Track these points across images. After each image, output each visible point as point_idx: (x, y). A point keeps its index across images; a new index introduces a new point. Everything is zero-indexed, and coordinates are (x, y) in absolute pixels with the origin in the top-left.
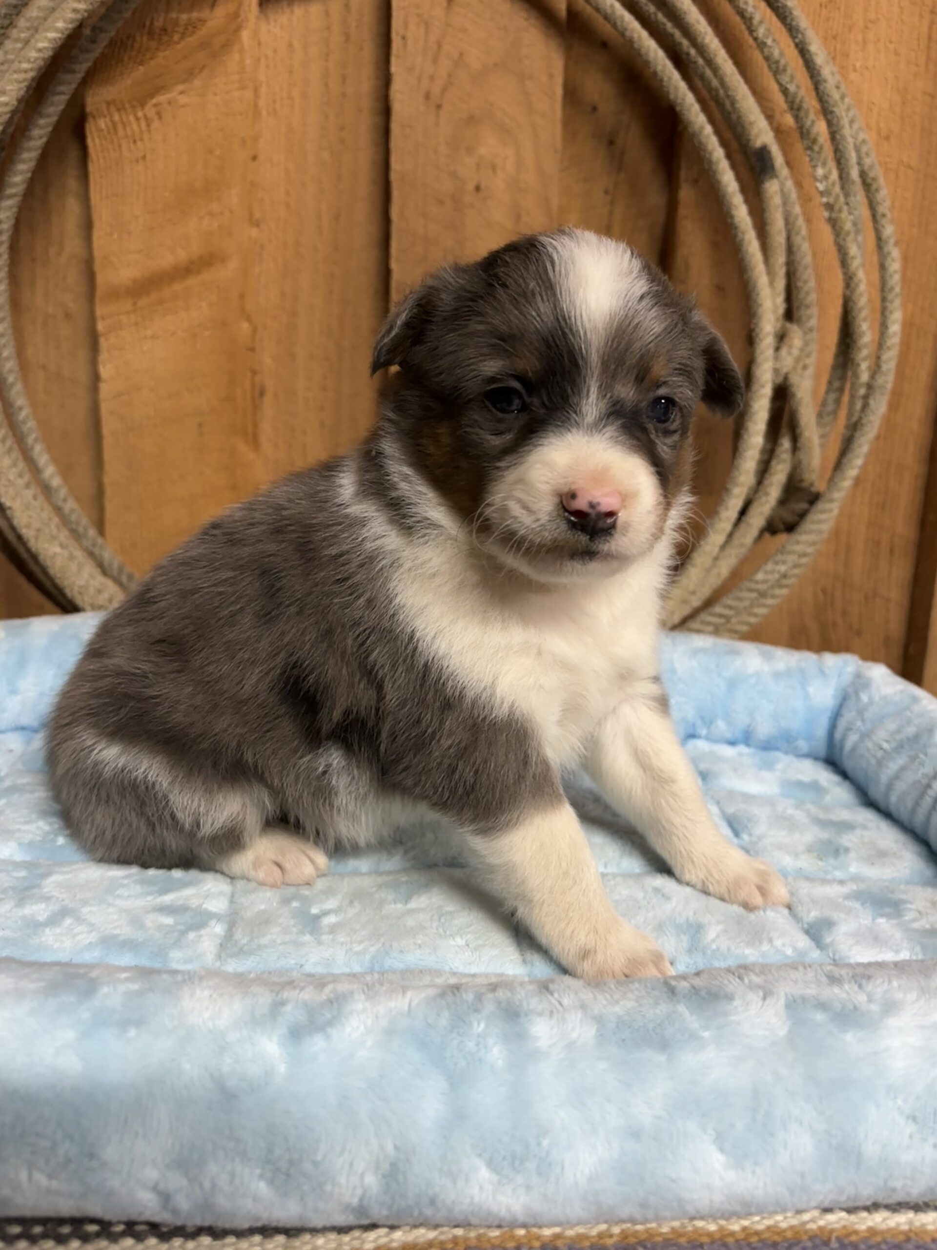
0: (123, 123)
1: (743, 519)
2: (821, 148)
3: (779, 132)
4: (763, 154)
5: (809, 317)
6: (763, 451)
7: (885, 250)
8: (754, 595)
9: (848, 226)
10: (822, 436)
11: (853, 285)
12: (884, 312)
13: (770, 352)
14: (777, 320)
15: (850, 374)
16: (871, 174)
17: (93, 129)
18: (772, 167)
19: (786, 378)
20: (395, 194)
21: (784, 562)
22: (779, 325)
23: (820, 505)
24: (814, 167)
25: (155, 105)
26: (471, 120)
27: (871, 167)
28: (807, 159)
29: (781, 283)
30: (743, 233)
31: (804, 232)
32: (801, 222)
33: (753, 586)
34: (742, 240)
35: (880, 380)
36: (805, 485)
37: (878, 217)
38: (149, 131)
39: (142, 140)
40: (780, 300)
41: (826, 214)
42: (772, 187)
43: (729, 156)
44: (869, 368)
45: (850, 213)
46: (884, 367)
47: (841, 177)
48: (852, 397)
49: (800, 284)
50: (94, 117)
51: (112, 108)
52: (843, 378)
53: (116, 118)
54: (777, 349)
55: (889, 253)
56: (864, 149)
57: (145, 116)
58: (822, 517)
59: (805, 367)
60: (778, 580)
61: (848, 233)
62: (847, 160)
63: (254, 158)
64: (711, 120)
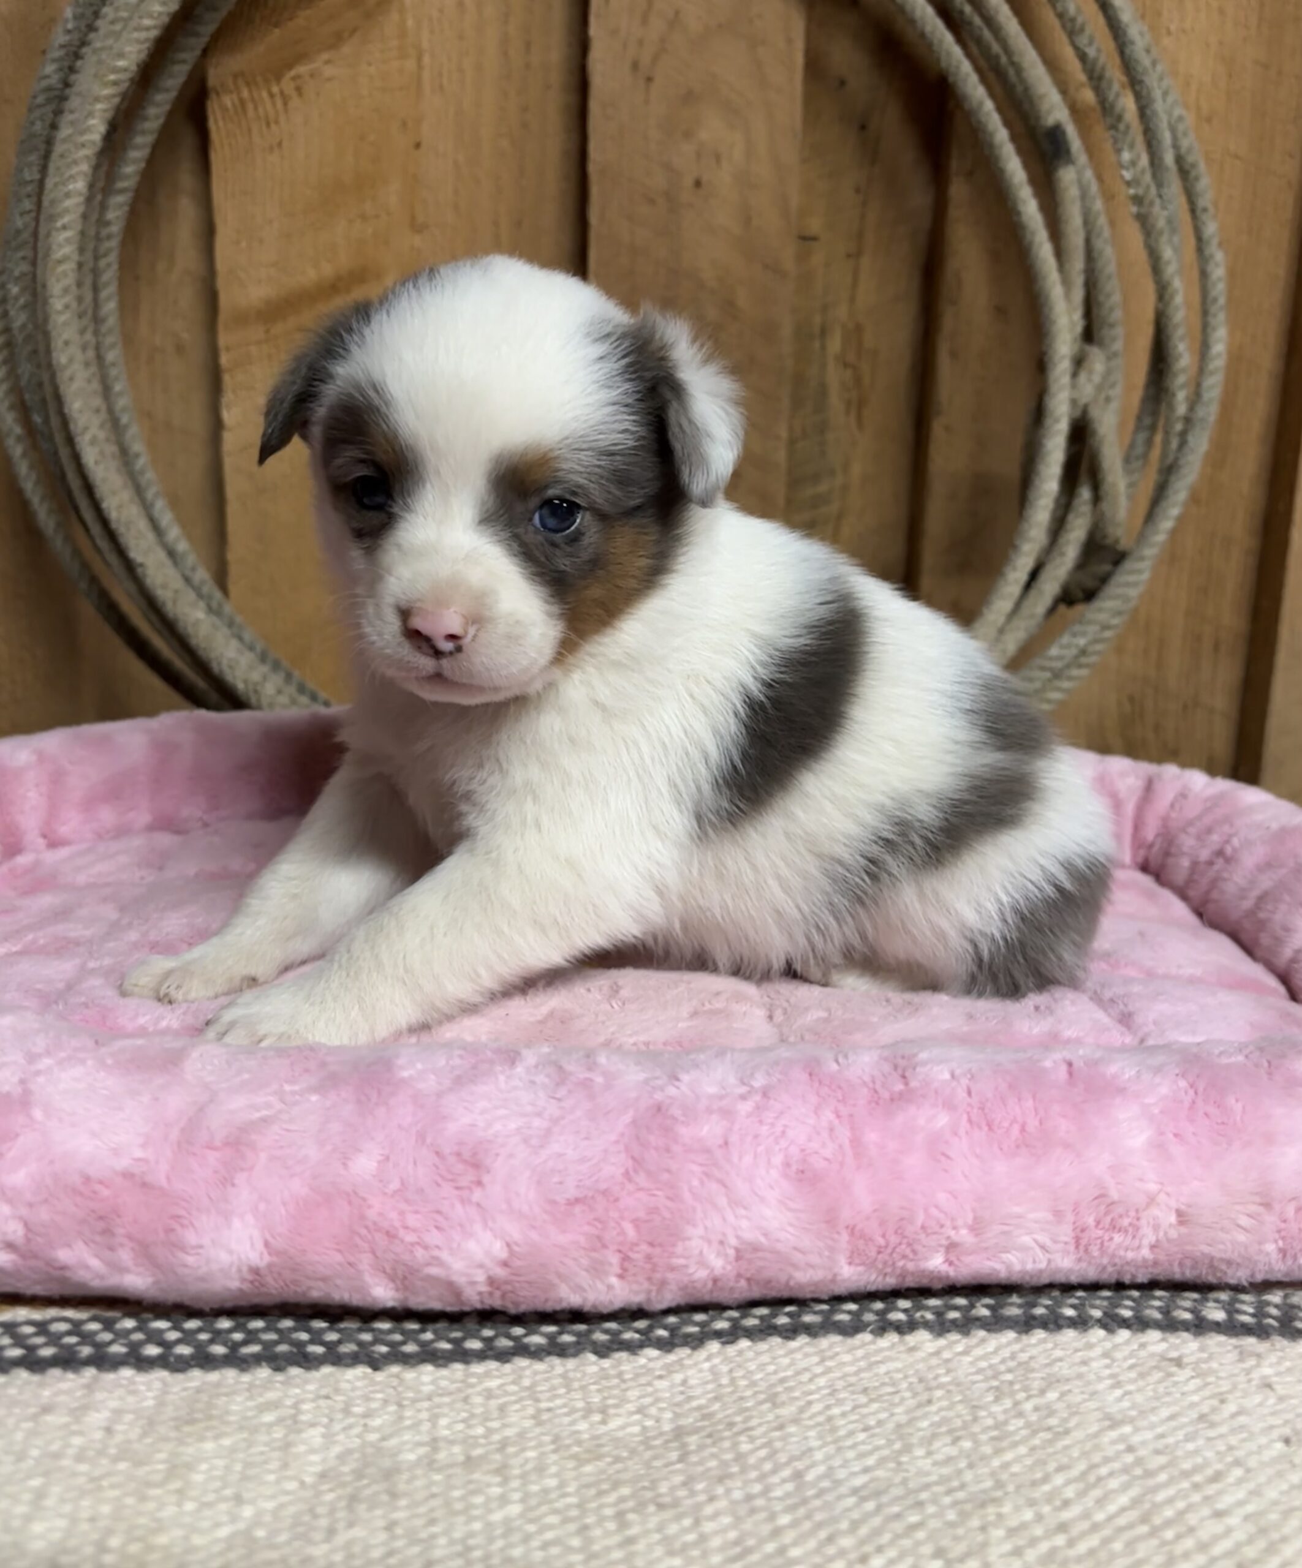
0: (253, 100)
1: (1033, 584)
2: (1128, 127)
3: (1075, 110)
4: (1056, 135)
5: (1114, 339)
6: (1057, 501)
7: (1207, 252)
8: (1048, 675)
9: (1161, 223)
10: (1131, 485)
11: (1167, 297)
12: (1205, 328)
13: (1066, 380)
14: (1075, 340)
15: (1163, 406)
16: (1190, 159)
17: (216, 107)
18: (1068, 151)
19: (1085, 411)
20: (595, 191)
21: (1084, 634)
22: (1076, 347)
23: (1128, 565)
24: (1119, 151)
25: (294, 79)
26: (689, 98)
27: (1190, 150)
28: (1111, 141)
29: (1078, 294)
30: (1033, 233)
31: (1106, 233)
32: (1102, 221)
33: (1048, 664)
34: (1031, 243)
35: (1200, 412)
36: (1109, 541)
37: (1198, 212)
38: (286, 111)
39: (277, 122)
40: (1078, 316)
41: (1134, 209)
42: (1067, 177)
43: (1014, 138)
44: (1187, 398)
45: (1164, 208)
46: (1206, 396)
47: (1152, 163)
48: (1167, 433)
49: (1101, 298)
50: (218, 94)
51: (240, 82)
52: (1155, 414)
53: (245, 94)
54: (1075, 375)
55: (1212, 256)
56: (1181, 127)
57: (282, 93)
58: (1131, 578)
59: (1108, 400)
60: (1077, 657)
61: (1161, 233)
62: (1159, 142)
63: (418, 145)
64: (992, 95)
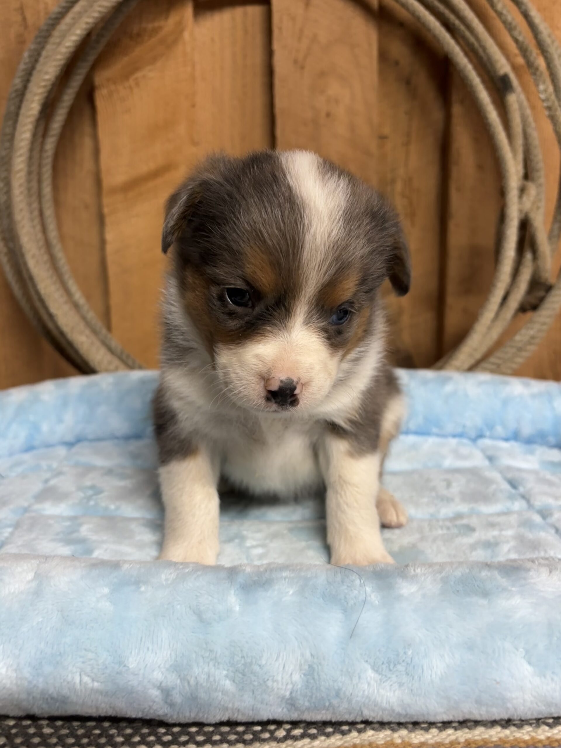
0: (116, 91)
1: (504, 304)
2: (541, 74)
3: (514, 67)
4: (505, 79)
5: (540, 178)
6: (514, 261)
10: (553, 250)
13: (516, 199)
14: (519, 179)
17: (99, 95)
18: (512, 86)
19: (527, 215)
20: (278, 121)
21: (532, 329)
22: (520, 183)
24: (537, 85)
25: (135, 79)
26: (322, 74)
29: (520, 157)
30: (495, 127)
31: (533, 125)
32: (531, 119)
33: (515, 344)
34: (494, 132)
36: (543, 280)
38: (132, 94)
39: (128, 99)
40: (520, 167)
41: (547, 113)
42: (512, 99)
43: (484, 82)
47: (555, 90)
49: (533, 157)
50: (100, 89)
51: (110, 82)
53: (113, 88)
54: (520, 197)
57: (129, 86)
58: (556, 299)
59: (538, 208)
60: (529, 340)
62: (558, 80)
64: (471, 61)
